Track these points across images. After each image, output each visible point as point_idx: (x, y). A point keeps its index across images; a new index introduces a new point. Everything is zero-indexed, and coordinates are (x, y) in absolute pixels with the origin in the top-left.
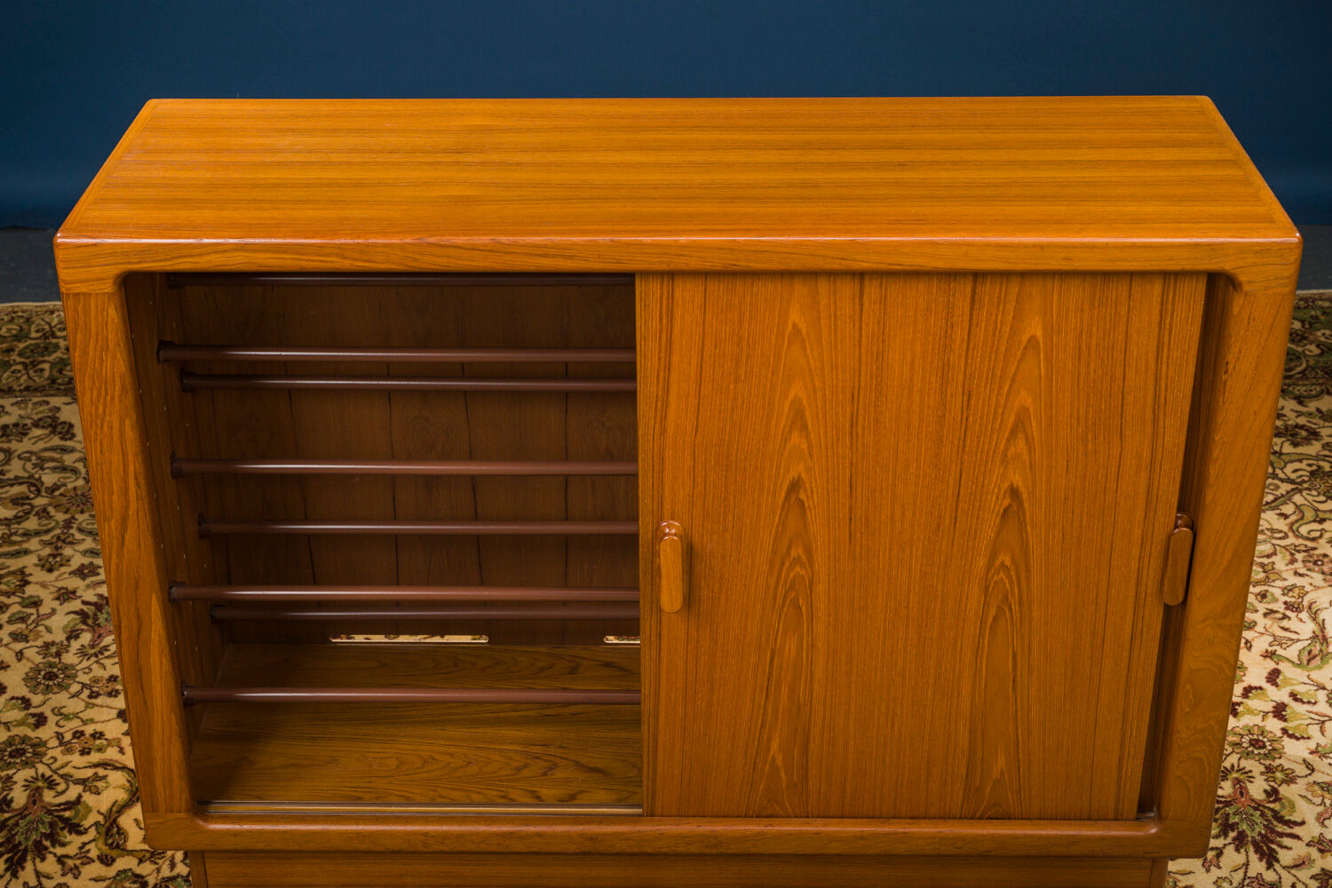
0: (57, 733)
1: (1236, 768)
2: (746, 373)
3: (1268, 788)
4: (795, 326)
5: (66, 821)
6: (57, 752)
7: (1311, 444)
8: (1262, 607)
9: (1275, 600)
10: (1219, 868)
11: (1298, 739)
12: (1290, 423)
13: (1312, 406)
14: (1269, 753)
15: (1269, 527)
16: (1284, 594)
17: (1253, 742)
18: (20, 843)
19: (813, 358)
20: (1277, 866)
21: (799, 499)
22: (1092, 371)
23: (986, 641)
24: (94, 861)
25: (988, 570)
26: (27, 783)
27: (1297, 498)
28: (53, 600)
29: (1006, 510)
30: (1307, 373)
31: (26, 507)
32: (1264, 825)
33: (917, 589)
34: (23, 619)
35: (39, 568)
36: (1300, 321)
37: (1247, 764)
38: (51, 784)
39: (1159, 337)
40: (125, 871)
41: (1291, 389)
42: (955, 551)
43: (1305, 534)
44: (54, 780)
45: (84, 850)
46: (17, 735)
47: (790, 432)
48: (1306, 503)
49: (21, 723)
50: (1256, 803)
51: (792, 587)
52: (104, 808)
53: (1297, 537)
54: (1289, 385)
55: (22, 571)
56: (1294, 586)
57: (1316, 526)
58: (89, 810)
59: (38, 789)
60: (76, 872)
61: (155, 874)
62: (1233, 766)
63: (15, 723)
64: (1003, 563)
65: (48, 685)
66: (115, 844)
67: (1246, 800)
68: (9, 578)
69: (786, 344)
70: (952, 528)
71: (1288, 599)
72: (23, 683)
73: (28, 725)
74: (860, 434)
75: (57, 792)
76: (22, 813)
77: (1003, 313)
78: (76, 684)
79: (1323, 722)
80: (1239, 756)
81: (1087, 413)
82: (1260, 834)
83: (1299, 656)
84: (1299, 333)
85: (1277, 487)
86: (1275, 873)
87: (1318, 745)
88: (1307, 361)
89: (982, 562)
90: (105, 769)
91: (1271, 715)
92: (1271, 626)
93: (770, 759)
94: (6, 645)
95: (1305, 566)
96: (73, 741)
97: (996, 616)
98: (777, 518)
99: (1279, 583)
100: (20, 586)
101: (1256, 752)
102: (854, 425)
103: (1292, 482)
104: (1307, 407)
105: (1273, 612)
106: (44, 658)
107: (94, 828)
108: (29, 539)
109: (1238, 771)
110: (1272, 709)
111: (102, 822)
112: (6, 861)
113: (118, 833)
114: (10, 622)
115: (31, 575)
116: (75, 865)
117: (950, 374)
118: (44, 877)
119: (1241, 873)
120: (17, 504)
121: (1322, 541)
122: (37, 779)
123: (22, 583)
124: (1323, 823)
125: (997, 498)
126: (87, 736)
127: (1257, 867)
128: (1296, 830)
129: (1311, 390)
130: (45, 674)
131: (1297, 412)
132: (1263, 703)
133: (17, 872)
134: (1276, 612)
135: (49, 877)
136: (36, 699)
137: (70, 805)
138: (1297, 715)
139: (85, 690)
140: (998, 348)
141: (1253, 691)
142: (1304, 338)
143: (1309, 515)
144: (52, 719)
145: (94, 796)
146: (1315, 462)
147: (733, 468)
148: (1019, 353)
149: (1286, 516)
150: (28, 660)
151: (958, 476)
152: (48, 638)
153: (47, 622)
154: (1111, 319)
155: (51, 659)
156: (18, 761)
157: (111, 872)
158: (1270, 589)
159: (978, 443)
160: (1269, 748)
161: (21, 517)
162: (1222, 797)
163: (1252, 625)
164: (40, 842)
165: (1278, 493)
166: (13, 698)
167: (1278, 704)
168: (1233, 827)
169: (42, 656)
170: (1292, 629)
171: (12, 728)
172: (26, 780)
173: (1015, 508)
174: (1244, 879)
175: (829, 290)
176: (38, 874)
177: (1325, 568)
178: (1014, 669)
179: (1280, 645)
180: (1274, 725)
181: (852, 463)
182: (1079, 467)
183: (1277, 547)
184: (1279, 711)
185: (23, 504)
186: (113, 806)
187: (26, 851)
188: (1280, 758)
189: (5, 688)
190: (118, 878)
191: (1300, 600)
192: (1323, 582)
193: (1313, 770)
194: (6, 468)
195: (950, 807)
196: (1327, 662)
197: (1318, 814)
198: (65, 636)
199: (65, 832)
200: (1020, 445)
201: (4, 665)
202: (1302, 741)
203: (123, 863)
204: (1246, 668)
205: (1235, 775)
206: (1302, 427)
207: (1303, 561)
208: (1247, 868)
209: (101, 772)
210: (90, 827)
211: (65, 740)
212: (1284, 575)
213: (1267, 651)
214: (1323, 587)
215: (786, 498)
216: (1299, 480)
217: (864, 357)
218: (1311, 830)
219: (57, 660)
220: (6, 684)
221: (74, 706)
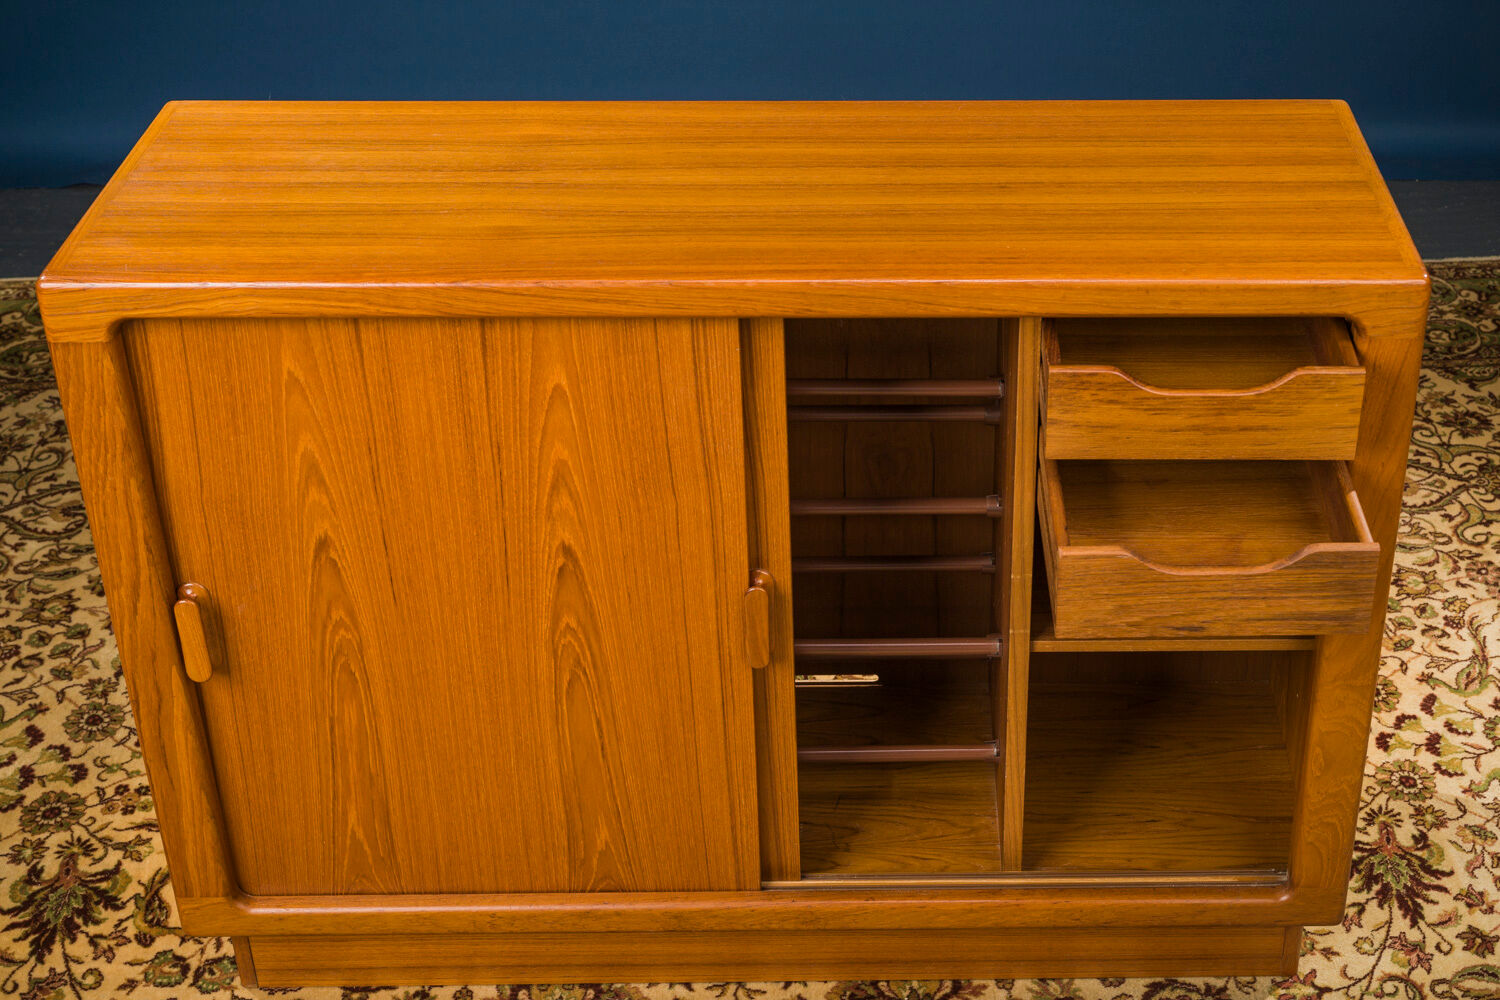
0: (98, 788)
1: (1384, 810)
2: (245, 424)
3: (1417, 833)
4: (290, 373)
5: (102, 893)
6: (96, 812)
7: (1482, 435)
8: (1420, 623)
9: (1436, 615)
10: (1360, 926)
11: (1451, 775)
12: (1460, 410)
13: (1485, 390)
14: (1420, 792)
15: (1432, 530)
16: (1444, 608)
17: (1404, 780)
18: (49, 922)
19: (317, 408)
20: (1421, 924)
21: (330, 558)
22: (629, 423)
23: (565, 708)
24: (130, 941)
25: (553, 633)
26: (60, 849)
27: (1464, 497)
28: (102, 629)
29: (561, 569)
30: (1480, 352)
31: (80, 518)
32: (1410, 876)
33: (478, 653)
34: (67, 653)
35: (88, 592)
36: (1476, 292)
37: (1397, 805)
38: (88, 850)
39: (697, 386)
40: (165, 952)
41: (1463, 370)
42: (513, 613)
43: (1470, 539)
44: (91, 845)
45: (119, 929)
46: (52, 792)
47: (307, 488)
48: (1473, 502)
49: (58, 777)
50: (1403, 851)
51: (339, 652)
52: (146, 878)
53: (1461, 541)
54: (1461, 366)
55: (69, 596)
56: (1456, 598)
57: (1482, 529)
58: (128, 879)
59: (73, 856)
60: (110, 955)
61: (198, 956)
62: (1380, 808)
63: (51, 777)
64: (568, 625)
65: (91, 732)
66: (155, 921)
67: (1392, 848)
68: (55, 604)
69: (284, 393)
70: (505, 588)
71: (1449, 614)
72: (63, 729)
73: (66, 779)
74: (385, 489)
75: (94, 859)
76: (53, 885)
77: (520, 360)
78: (122, 729)
79: (1479, 755)
80: (1387, 796)
81: (632, 466)
82: (1405, 886)
83: (1456, 679)
84: (1475, 306)
85: (1443, 484)
86: (1419, 932)
87: (1472, 782)
88: (1482, 338)
89: (544, 625)
90: (150, 830)
91: (1424, 748)
92: (1429, 645)
93: (349, 833)
94: (46, 684)
95: (1468, 575)
96: (115, 798)
97: (570, 680)
98: (310, 578)
99: (1440, 595)
100: (67, 613)
101: (1406, 791)
102: (377, 479)
103: (1458, 477)
104: (1479, 391)
105: (1433, 628)
106: (88, 699)
107: (133, 901)
108: (79, 557)
109: (1386, 813)
110: (1425, 742)
111: (143, 895)
112: (32, 943)
113: (160, 907)
114: (52, 656)
115: (79, 599)
116: (109, 946)
117: (473, 425)
118: (73, 961)
119: (1383, 932)
120: (69, 515)
121: (1488, 547)
122: (72, 844)
123: (69, 609)
124: (1472, 873)
125: (549, 557)
126: (132, 791)
127: (1401, 924)
128: (1445, 882)
129: (1484, 372)
130: (89, 718)
131: (1468, 397)
132: (1415, 734)
133: (44, 955)
134: (1436, 628)
135: (79, 962)
136: (76, 748)
137: (107, 875)
138: (1452, 749)
139: (132, 736)
140: (521, 398)
141: (1406, 721)
142: (1480, 312)
143: (1475, 516)
144: (93, 771)
145: (135, 863)
146: (1484, 455)
147: (250, 526)
148: (546, 403)
149: (1450, 518)
150: (70, 701)
151: (502, 534)
152: (94, 674)
153: (93, 656)
154: (640, 367)
155: (96, 700)
156: (52, 822)
157: (149, 954)
158: (1430, 602)
159: (518, 499)
160: (1420, 786)
161: (72, 530)
162: (1368, 844)
163: (1408, 645)
164: (72, 919)
165: (1443, 491)
166: (50, 747)
167: (1432, 735)
168: (1377, 879)
169: (86, 697)
170: (1451, 649)
171: (47, 783)
172: (60, 846)
173: (571, 566)
174: (1386, 940)
175: (322, 335)
176: (67, 958)
177: (1490, 578)
178: (601, 737)
179: (1438, 666)
180: (1426, 760)
181: (381, 520)
182: (634, 524)
183: (1440, 554)
184: (1433, 744)
185: (75, 515)
186: (156, 875)
187: (54, 931)
188: (1431, 798)
189: (42, 735)
190: (157, 961)
191: (1461, 615)
192: (1486, 593)
193: (1465, 812)
194: (58, 472)
195: (556, 881)
196: (1486, 686)
197: (1468, 862)
198: (114, 671)
199: (100, 907)
200: (564, 501)
201: (43, 708)
202: (1455, 778)
203: (164, 943)
204: (1401, 694)
205: (1382, 818)
206: (1473, 415)
207: (1467, 570)
208: (1389, 927)
209: (145, 834)
210: (128, 901)
211: (106, 797)
212: (1446, 586)
213: (1423, 674)
214: (1486, 600)
215: (316, 557)
216: (1467, 476)
217: (374, 407)
218: (1459, 882)
219: (102, 701)
220: (43, 731)
221: (119, 755)
